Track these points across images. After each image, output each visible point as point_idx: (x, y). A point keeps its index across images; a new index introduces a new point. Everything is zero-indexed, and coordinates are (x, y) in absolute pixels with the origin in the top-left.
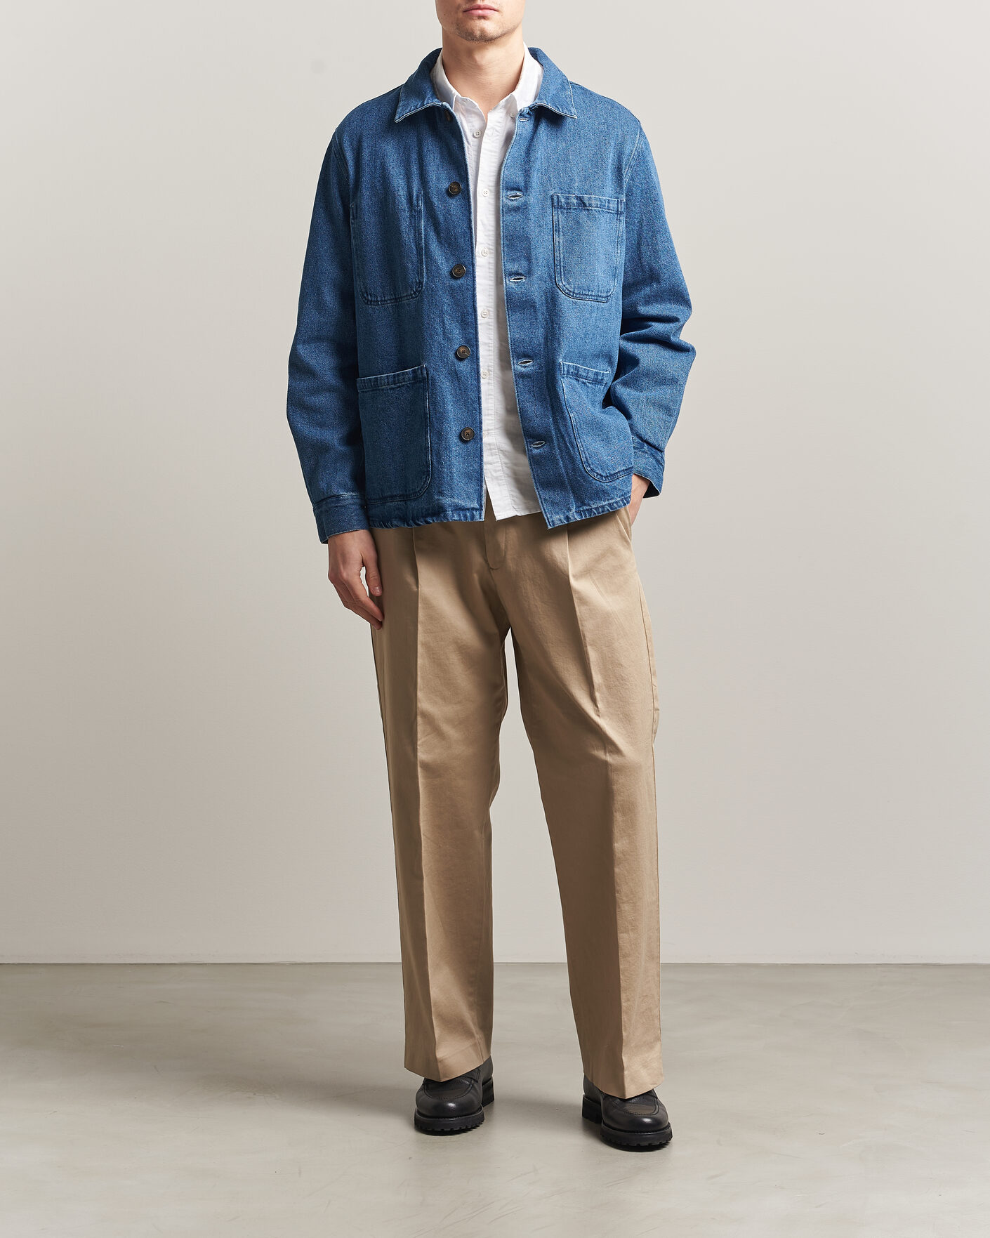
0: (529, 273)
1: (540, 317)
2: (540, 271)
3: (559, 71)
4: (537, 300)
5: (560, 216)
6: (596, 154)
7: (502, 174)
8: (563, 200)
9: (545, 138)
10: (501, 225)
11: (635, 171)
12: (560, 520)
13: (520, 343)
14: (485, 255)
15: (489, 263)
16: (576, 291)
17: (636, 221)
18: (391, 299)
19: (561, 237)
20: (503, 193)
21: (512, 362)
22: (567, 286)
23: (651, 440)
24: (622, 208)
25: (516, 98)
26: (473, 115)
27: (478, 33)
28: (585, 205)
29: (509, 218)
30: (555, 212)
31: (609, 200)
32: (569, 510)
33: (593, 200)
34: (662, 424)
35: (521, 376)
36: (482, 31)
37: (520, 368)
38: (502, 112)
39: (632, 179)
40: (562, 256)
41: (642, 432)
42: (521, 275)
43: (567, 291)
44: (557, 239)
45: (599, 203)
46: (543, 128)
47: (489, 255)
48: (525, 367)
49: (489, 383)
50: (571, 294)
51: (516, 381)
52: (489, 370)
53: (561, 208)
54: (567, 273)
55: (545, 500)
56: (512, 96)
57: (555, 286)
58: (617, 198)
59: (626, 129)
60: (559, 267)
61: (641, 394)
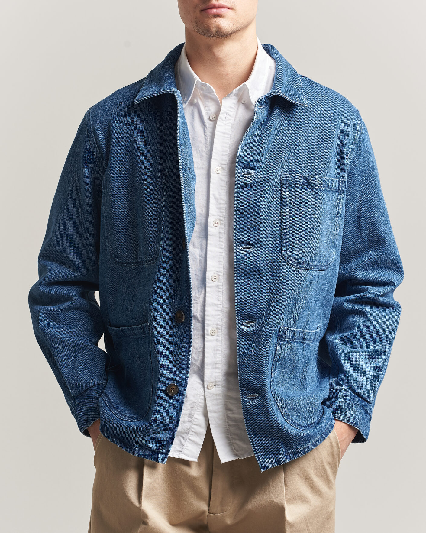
0: (257, 243)
1: (265, 284)
2: (267, 241)
3: (289, 65)
4: (263, 268)
5: (288, 192)
6: (322, 138)
7: (238, 154)
8: (290, 179)
9: (279, 123)
10: (236, 198)
11: (357, 154)
12: (272, 463)
13: (245, 305)
14: (216, 225)
15: (220, 233)
16: (299, 262)
17: (356, 198)
18: (134, 263)
19: (288, 212)
20: (238, 171)
21: (237, 322)
22: (292, 257)
23: (362, 393)
24: (343, 187)
25: (248, 87)
26: (209, 100)
27: (214, 30)
28: (310, 184)
29: (243, 193)
30: (283, 189)
31: (332, 180)
32: (279, 454)
33: (317, 179)
34: (372, 378)
35: (244, 334)
36: (218, 28)
37: (244, 328)
38: (235, 99)
39: (354, 162)
40: (288, 229)
41: (354, 385)
42: (250, 244)
43: (291, 262)
44: (285, 214)
45: (323, 183)
46: (277, 115)
47: (219, 226)
48: (248, 327)
49: (217, 340)
50: (295, 264)
51: (239, 338)
52: (217, 328)
53: (289, 186)
54: (292, 245)
55: (257, 445)
56: (245, 85)
57: (280, 257)
58: (339, 178)
59: (349, 117)
60: (284, 239)
61: (355, 350)
